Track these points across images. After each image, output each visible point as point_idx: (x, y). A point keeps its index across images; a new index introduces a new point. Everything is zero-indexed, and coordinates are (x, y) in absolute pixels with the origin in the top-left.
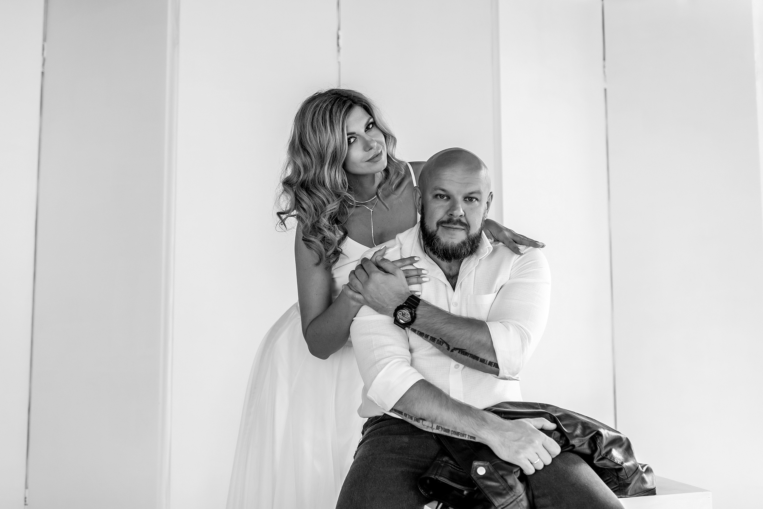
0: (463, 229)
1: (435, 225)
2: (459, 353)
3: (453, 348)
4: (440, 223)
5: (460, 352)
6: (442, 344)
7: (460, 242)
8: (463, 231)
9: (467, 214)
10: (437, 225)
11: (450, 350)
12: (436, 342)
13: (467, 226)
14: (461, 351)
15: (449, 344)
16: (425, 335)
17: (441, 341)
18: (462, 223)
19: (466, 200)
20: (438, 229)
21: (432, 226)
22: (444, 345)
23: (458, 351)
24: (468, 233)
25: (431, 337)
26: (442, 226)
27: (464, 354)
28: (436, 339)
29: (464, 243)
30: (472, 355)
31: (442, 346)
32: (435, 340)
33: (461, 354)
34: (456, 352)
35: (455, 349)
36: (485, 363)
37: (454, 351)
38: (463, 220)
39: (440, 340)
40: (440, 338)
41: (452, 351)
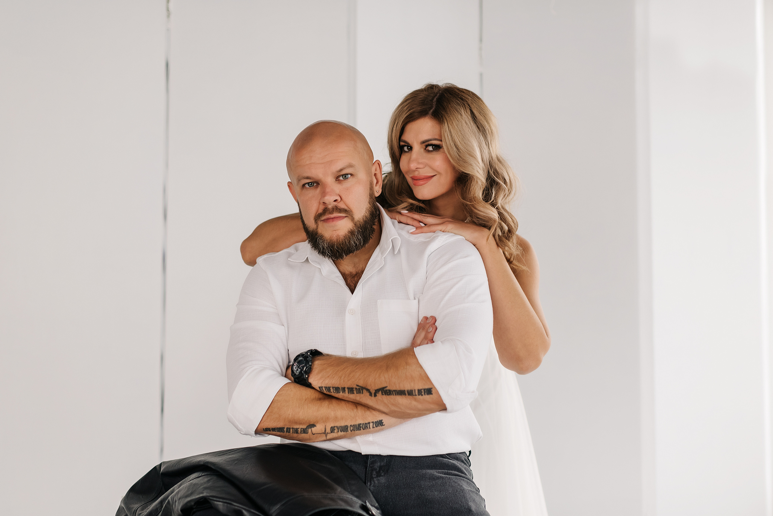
0: (346, 217)
1: (313, 222)
2: (382, 394)
4: (318, 217)
5: (384, 393)
6: (361, 391)
7: (346, 233)
8: (346, 219)
9: (343, 197)
10: (315, 221)
11: (373, 395)
12: (355, 392)
13: (347, 212)
14: (383, 391)
15: (369, 388)
17: (359, 389)
19: (339, 180)
20: (317, 227)
21: (311, 223)
22: (365, 391)
23: (380, 392)
24: (352, 219)
25: (348, 388)
26: (321, 221)
27: (389, 394)
28: (354, 388)
29: (352, 232)
30: (397, 391)
31: (363, 393)
32: (353, 391)
33: (385, 395)
34: (379, 395)
35: (377, 391)
36: (414, 394)
37: (377, 394)
38: (342, 206)
39: (358, 387)
40: (358, 386)
41: (375, 396)
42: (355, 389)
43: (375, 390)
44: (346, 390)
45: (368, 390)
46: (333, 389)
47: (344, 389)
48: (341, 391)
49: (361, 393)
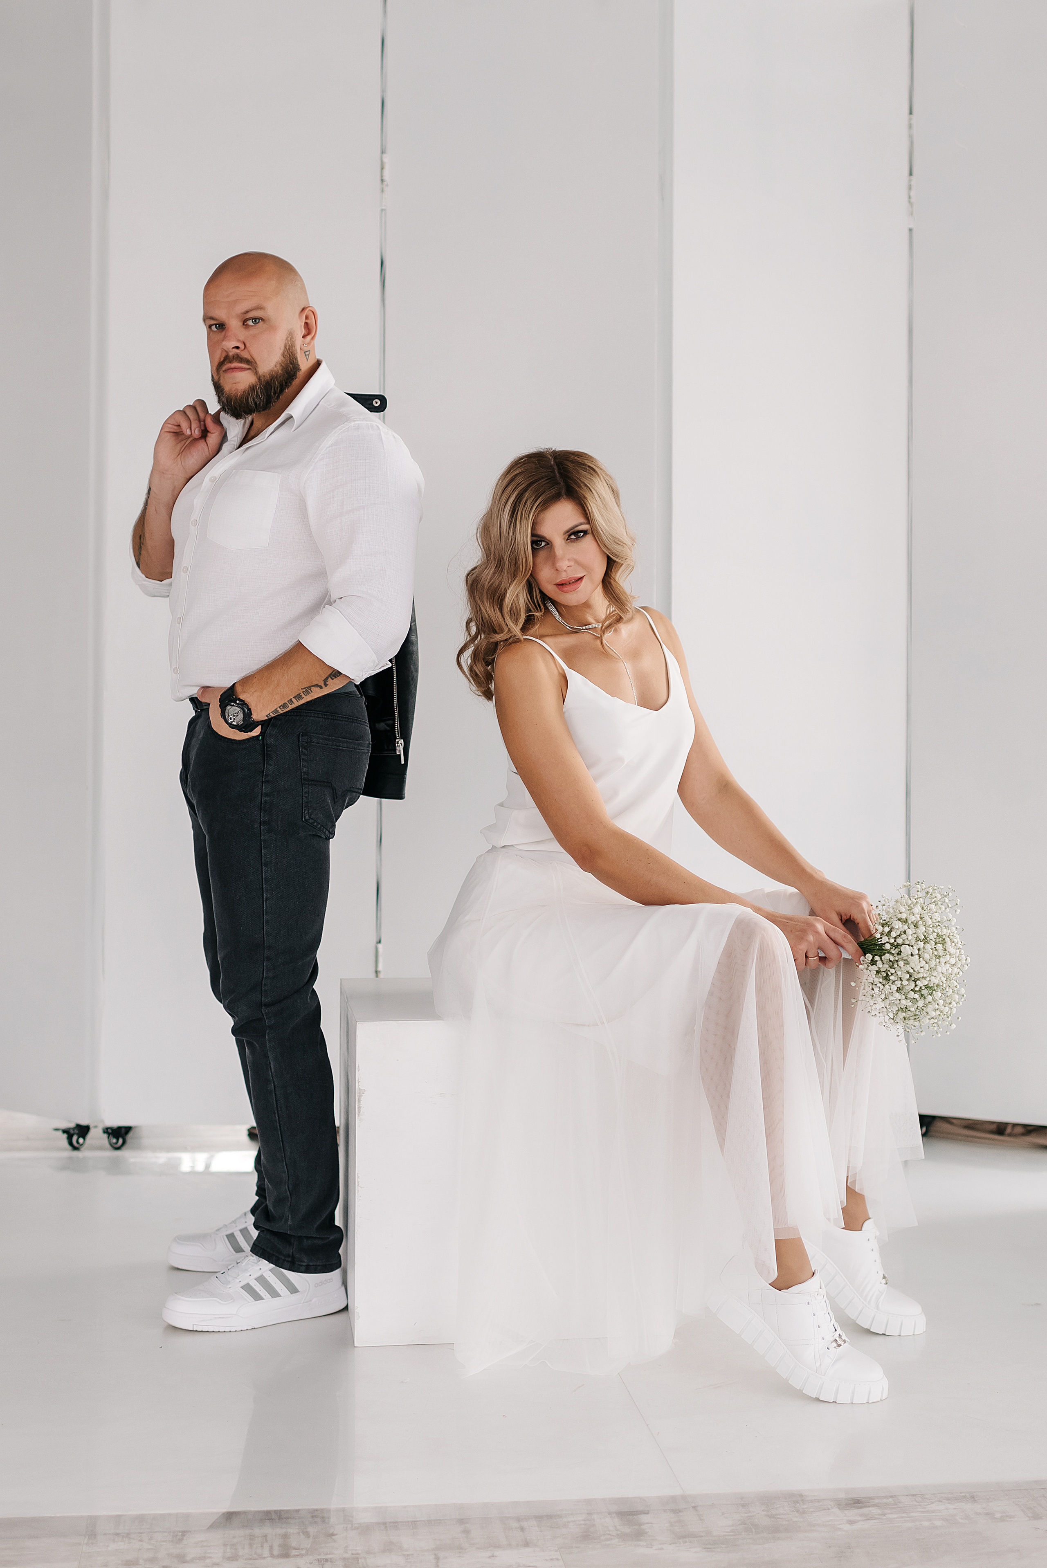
3: (323, 682)
4: (219, 367)
5: (333, 678)
6: (310, 691)
9: (248, 345)
10: (217, 371)
12: (303, 696)
13: (252, 363)
15: (318, 683)
16: (288, 703)
18: (241, 359)
19: (246, 325)
20: (219, 378)
22: (313, 688)
23: (330, 678)
24: (256, 373)
40: (306, 687)
42: (302, 694)
43: (324, 681)
44: (294, 700)
45: (317, 686)
46: (280, 708)
47: (291, 701)
48: (289, 705)
49: (310, 692)
